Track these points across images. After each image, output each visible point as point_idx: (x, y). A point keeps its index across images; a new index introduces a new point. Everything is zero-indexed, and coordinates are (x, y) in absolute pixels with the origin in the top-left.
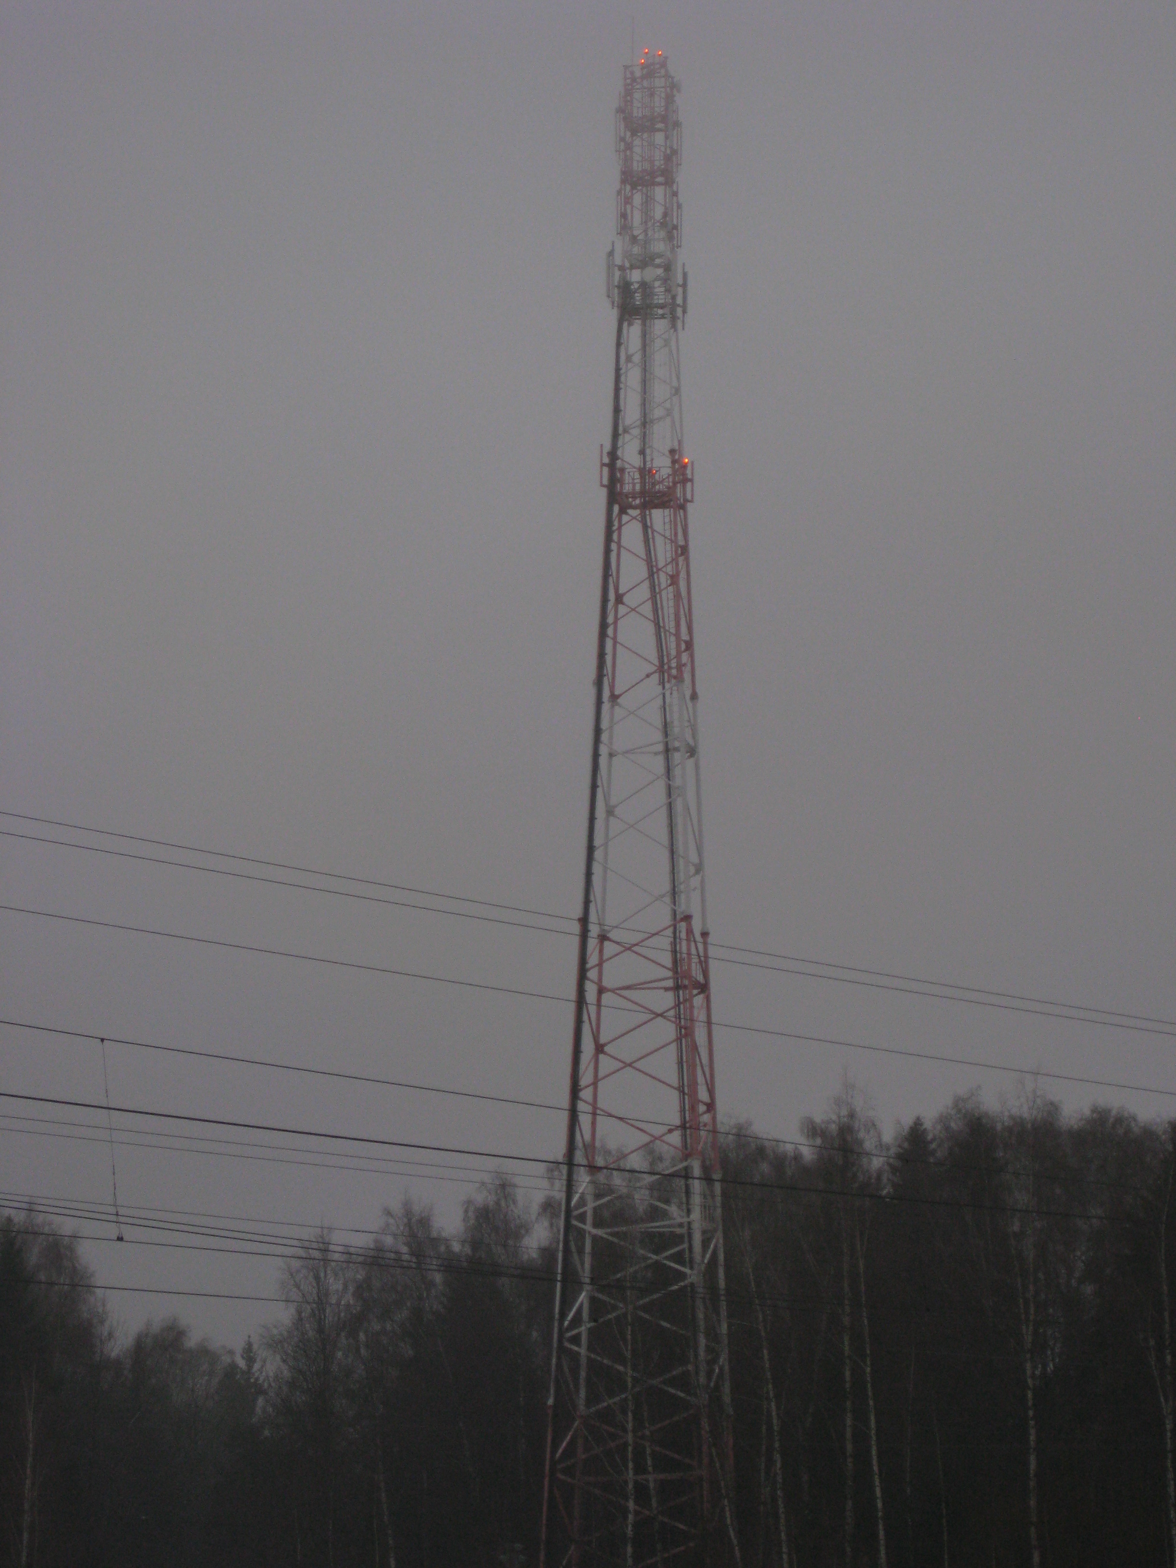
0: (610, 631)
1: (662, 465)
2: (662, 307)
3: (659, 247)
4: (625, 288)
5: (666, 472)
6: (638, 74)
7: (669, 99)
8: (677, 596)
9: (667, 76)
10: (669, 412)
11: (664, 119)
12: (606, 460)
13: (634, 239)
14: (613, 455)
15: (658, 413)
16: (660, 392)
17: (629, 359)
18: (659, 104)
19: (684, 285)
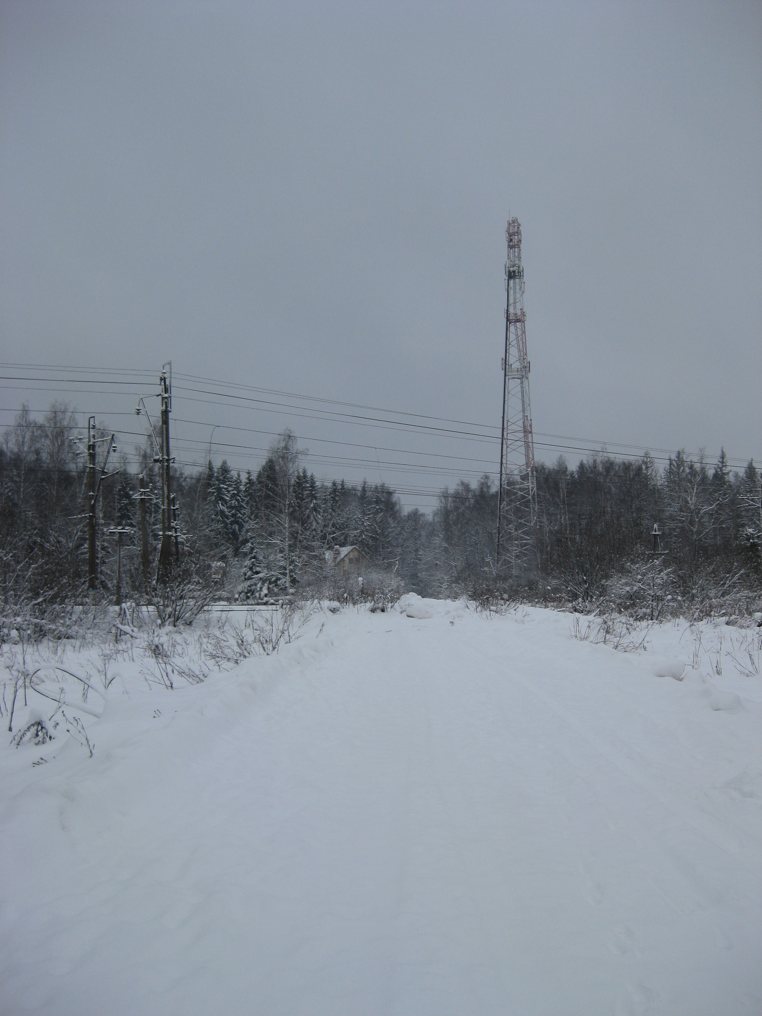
0: (508, 351)
1: (519, 312)
2: (518, 276)
3: (517, 262)
4: (509, 272)
5: (519, 314)
6: (511, 222)
7: (518, 228)
8: (523, 342)
9: (518, 223)
10: (520, 300)
11: (517, 233)
12: (506, 312)
13: (511, 261)
14: (507, 310)
15: (517, 300)
16: (518, 296)
17: (511, 288)
18: (516, 229)
19: (523, 271)
